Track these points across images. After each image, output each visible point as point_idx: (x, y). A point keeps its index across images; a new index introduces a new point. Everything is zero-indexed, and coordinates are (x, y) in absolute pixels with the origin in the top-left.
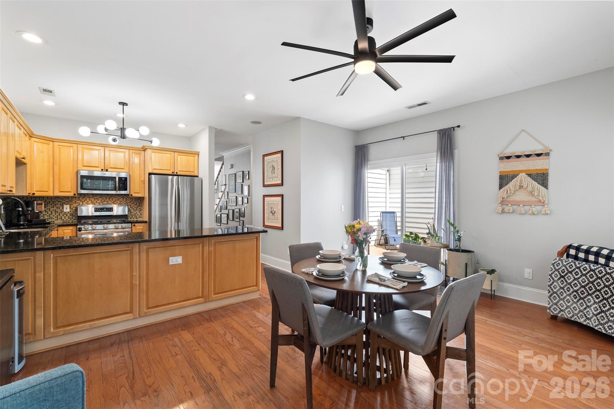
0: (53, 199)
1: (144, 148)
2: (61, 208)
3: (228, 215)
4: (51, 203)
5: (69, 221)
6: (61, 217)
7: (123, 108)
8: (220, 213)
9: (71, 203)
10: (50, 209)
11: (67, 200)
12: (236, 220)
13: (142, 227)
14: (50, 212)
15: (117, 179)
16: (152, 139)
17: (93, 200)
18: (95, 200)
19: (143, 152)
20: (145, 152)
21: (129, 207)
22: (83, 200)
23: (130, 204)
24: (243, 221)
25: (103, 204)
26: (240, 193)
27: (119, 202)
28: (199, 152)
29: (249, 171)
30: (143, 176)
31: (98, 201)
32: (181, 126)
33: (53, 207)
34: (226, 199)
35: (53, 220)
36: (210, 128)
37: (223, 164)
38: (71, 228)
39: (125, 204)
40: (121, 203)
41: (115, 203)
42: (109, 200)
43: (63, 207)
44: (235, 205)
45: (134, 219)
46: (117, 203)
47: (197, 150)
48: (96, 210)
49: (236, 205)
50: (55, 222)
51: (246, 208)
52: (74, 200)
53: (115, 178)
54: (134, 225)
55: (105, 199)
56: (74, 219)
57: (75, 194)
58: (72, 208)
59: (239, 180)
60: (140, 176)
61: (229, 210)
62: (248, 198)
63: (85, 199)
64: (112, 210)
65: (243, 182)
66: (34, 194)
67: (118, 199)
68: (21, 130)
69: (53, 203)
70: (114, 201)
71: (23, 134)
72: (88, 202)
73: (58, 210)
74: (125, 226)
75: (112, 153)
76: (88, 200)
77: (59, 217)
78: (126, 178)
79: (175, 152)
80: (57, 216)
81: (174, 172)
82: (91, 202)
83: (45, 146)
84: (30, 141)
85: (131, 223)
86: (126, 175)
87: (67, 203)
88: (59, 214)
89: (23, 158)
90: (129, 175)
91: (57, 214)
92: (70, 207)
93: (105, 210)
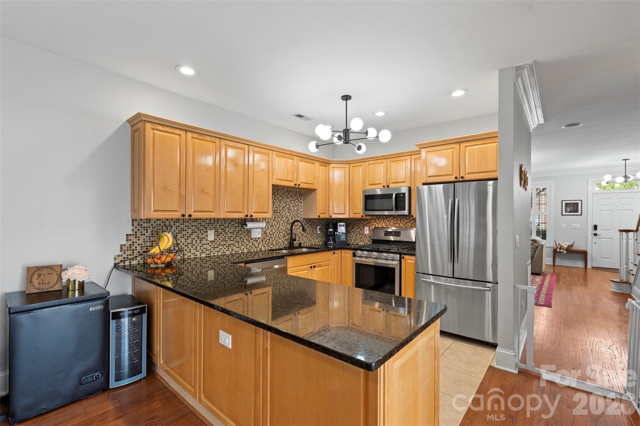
2: (363, 230)
4: (357, 224)
6: (363, 239)
7: (346, 103)
9: (370, 225)
11: (367, 222)
14: (356, 234)
18: (388, 222)
22: (378, 222)
32: (457, 94)
33: (358, 229)
42: (401, 222)
43: (364, 229)
48: (386, 234)
50: (359, 244)
52: (372, 222)
53: (392, 194)
54: (404, 258)
55: (397, 220)
57: (362, 216)
58: (370, 231)
63: (380, 221)
64: (400, 234)
66: (319, 216)
67: (410, 221)
68: (293, 159)
69: (358, 225)
70: (405, 224)
71: (301, 163)
72: (382, 224)
73: (361, 232)
74: (392, 257)
75: (394, 165)
76: (382, 221)
77: (362, 239)
78: (404, 194)
79: (460, 142)
80: (361, 237)
81: (458, 177)
82: (385, 224)
83: (342, 170)
84: (325, 168)
85: (400, 254)
86: (404, 190)
87: (366, 225)
88: (362, 236)
89: (299, 185)
90: (410, 189)
91: (361, 236)
92: (369, 229)
93: (393, 234)
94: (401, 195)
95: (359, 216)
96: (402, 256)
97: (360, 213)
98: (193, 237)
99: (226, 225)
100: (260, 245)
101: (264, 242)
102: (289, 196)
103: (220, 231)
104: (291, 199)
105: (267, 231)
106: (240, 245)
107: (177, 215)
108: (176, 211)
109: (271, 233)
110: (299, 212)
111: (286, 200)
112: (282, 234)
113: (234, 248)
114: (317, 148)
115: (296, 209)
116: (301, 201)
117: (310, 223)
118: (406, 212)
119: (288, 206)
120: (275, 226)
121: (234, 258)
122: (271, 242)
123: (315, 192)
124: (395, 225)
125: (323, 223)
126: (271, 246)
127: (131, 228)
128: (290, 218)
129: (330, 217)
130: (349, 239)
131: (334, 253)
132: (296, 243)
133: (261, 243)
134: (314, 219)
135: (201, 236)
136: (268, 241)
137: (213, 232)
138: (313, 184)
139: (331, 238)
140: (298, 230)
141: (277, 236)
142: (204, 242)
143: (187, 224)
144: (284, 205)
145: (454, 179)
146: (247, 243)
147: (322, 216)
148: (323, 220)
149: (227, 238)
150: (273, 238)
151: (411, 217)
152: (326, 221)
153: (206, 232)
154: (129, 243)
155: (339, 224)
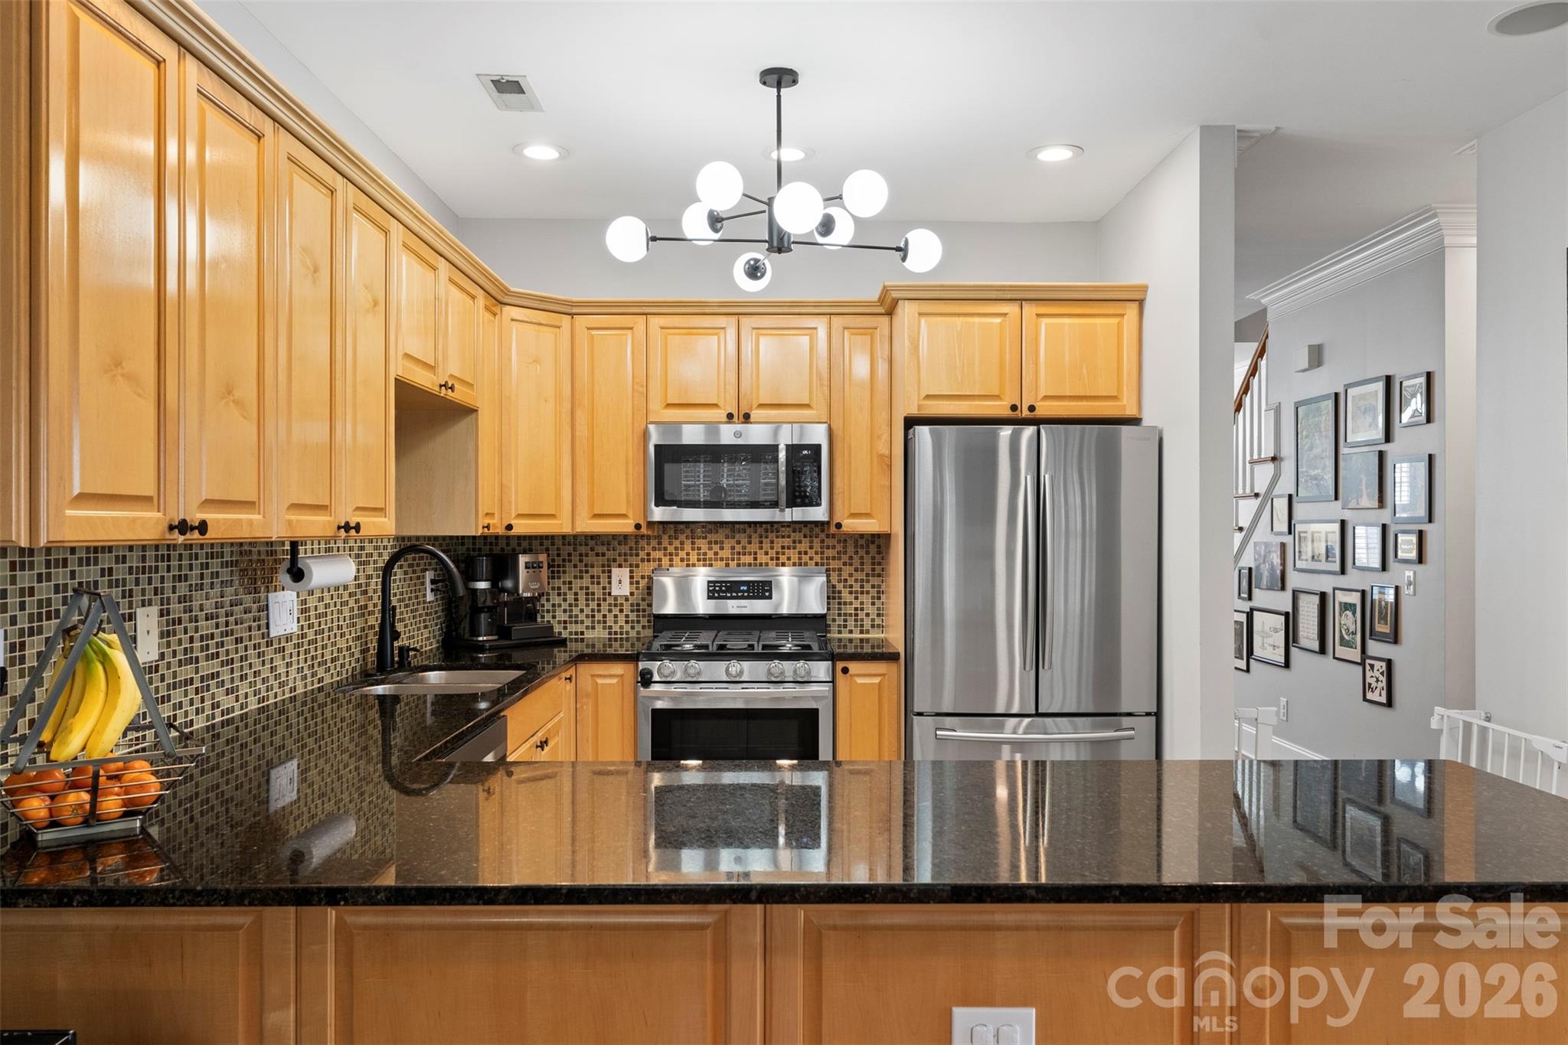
0: (581, 545)
1: (888, 301)
2: (604, 581)
3: (1291, 621)
4: (575, 559)
5: (627, 633)
6: (605, 616)
7: (779, 97)
8: (1246, 606)
9: (633, 560)
10: (570, 583)
11: (624, 549)
12: (1342, 651)
13: (877, 680)
14: (570, 597)
15: (782, 455)
16: (907, 236)
17: (703, 544)
18: (710, 549)
19: (885, 319)
20: (894, 317)
21: (834, 580)
22: (671, 549)
23: (834, 564)
24: (1389, 663)
25: (739, 565)
26: (1369, 499)
27: (795, 558)
28: (1144, 289)
29: (1429, 376)
30: (886, 437)
31: (721, 554)
32: (1055, 155)
33: (581, 578)
34: (1280, 534)
35: (580, 628)
36: (1208, 133)
37: (1261, 353)
38: (618, 669)
39: (817, 564)
40: (805, 558)
41: (783, 559)
42: (761, 548)
43: (610, 577)
44: (1337, 567)
45: (851, 632)
46: (789, 559)
47: (1128, 277)
48: (714, 591)
49: (1343, 571)
50: (586, 636)
51: (1406, 591)
52: (643, 549)
53: (775, 448)
54: (845, 671)
55: (744, 541)
56: (644, 627)
57: (638, 526)
58: (638, 583)
59: (1364, 429)
60: (873, 437)
61: (1296, 594)
62: (1421, 535)
63: (677, 543)
64: (770, 591)
65: (1388, 438)
66: (509, 527)
67: (794, 542)
68: (436, 269)
69: (581, 561)
70: (777, 553)
72: (688, 554)
73: (594, 588)
74: (805, 674)
75: (769, 341)
76: (688, 547)
77: (598, 617)
79: (1022, 300)
80: (593, 610)
81: (1020, 406)
82: (698, 554)
83: (548, 334)
85: (834, 659)
86: (817, 435)
87: (620, 560)
88: (599, 605)
89: (452, 388)
90: (832, 430)
91: (593, 605)
92: (631, 577)
93: (743, 591)
94: (805, 452)
95: (626, 526)
96: (840, 665)
97: (627, 516)
99: (193, 576)
100: (293, 672)
101: (302, 657)
103: (175, 610)
106: (237, 675)
108: (144, 500)
113: (220, 695)
118: (822, 513)
121: (219, 745)
122: (319, 652)
124: (739, 559)
126: (321, 672)
131: (567, 680)
133: (295, 659)
137: (154, 610)
138: (470, 386)
146: (257, 665)
147: (490, 527)
149: (196, 645)
153: (131, 617)
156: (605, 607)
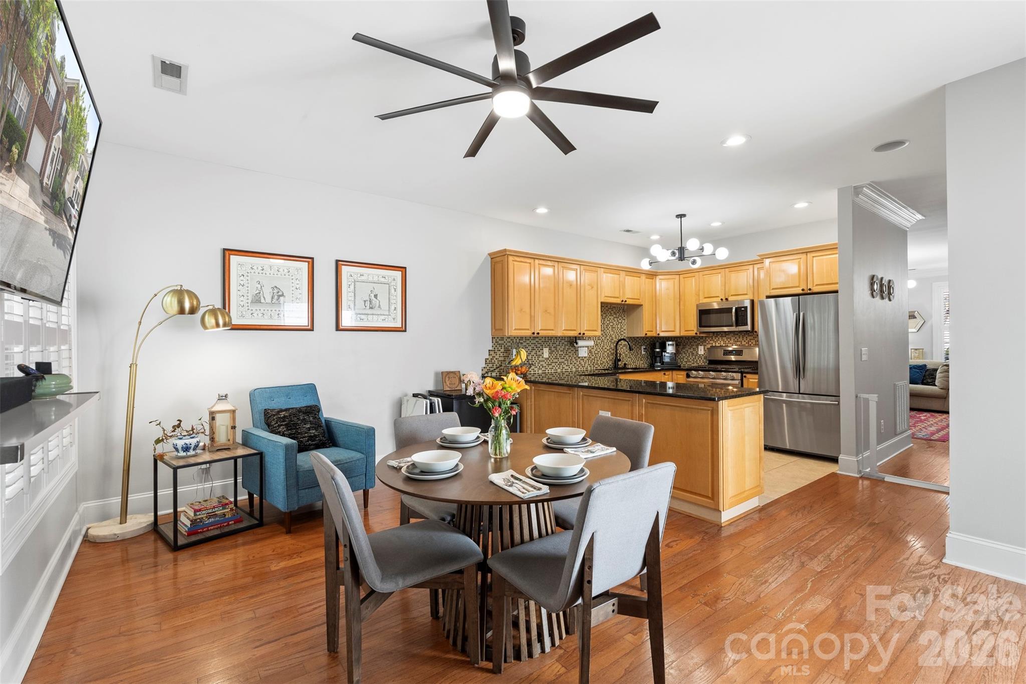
0: (690, 339)
2: (696, 350)
5: (703, 365)
6: (697, 360)
7: (681, 221)
9: (705, 344)
10: (687, 350)
11: (702, 340)
14: (688, 355)
18: (727, 340)
22: (715, 340)
27: (742, 343)
31: (730, 342)
33: (692, 349)
35: (690, 363)
36: (841, 191)
38: (683, 373)
39: (749, 345)
40: (745, 343)
42: (743, 340)
43: (698, 349)
46: (740, 343)
48: (725, 353)
50: (692, 366)
52: (707, 340)
53: (732, 308)
54: (745, 377)
55: (738, 337)
56: (708, 364)
57: (701, 333)
58: (706, 350)
63: (717, 338)
64: (742, 353)
66: (646, 334)
67: (753, 337)
68: (619, 274)
69: (690, 344)
70: (747, 341)
71: (627, 277)
72: (720, 341)
73: (694, 352)
74: (732, 377)
75: (733, 275)
76: (720, 339)
77: (695, 360)
78: (746, 308)
79: (807, 252)
81: (805, 289)
82: (724, 342)
83: (671, 282)
84: (652, 280)
85: (742, 373)
86: (747, 304)
87: (701, 344)
89: (626, 301)
90: (752, 302)
91: (694, 357)
92: (704, 349)
93: (734, 353)
94: (743, 309)
95: (693, 334)
96: (744, 375)
97: (693, 330)
98: (532, 353)
99: (558, 343)
100: (586, 365)
101: (590, 362)
102: (613, 313)
103: (553, 349)
104: (615, 316)
105: (592, 350)
106: (569, 363)
107: (528, 333)
108: (528, 329)
109: (596, 352)
110: (622, 330)
111: (610, 317)
112: (606, 354)
113: (565, 366)
114: (651, 265)
115: (619, 326)
116: (624, 318)
117: (634, 343)
118: (749, 328)
119: (611, 324)
120: (599, 345)
121: (565, 376)
122: (596, 361)
123: (640, 308)
124: (736, 343)
125: (648, 343)
126: (596, 366)
127: (491, 344)
128: (614, 336)
129: (657, 335)
130: (679, 360)
131: (665, 374)
132: (621, 364)
133: (587, 362)
134: (638, 338)
135: (538, 353)
136: (593, 361)
137: (547, 349)
138: (639, 299)
139: (658, 359)
140: (622, 350)
141: (602, 356)
142: (541, 359)
143: (528, 342)
144: (608, 322)
145: (801, 292)
146: (575, 362)
147: (649, 334)
148: (648, 339)
149: (558, 356)
150: (598, 358)
151: (755, 333)
152: (652, 340)
153: (542, 349)
154: (491, 357)
155: (668, 343)
156: (697, 358)
